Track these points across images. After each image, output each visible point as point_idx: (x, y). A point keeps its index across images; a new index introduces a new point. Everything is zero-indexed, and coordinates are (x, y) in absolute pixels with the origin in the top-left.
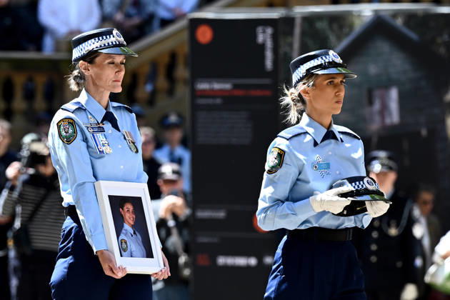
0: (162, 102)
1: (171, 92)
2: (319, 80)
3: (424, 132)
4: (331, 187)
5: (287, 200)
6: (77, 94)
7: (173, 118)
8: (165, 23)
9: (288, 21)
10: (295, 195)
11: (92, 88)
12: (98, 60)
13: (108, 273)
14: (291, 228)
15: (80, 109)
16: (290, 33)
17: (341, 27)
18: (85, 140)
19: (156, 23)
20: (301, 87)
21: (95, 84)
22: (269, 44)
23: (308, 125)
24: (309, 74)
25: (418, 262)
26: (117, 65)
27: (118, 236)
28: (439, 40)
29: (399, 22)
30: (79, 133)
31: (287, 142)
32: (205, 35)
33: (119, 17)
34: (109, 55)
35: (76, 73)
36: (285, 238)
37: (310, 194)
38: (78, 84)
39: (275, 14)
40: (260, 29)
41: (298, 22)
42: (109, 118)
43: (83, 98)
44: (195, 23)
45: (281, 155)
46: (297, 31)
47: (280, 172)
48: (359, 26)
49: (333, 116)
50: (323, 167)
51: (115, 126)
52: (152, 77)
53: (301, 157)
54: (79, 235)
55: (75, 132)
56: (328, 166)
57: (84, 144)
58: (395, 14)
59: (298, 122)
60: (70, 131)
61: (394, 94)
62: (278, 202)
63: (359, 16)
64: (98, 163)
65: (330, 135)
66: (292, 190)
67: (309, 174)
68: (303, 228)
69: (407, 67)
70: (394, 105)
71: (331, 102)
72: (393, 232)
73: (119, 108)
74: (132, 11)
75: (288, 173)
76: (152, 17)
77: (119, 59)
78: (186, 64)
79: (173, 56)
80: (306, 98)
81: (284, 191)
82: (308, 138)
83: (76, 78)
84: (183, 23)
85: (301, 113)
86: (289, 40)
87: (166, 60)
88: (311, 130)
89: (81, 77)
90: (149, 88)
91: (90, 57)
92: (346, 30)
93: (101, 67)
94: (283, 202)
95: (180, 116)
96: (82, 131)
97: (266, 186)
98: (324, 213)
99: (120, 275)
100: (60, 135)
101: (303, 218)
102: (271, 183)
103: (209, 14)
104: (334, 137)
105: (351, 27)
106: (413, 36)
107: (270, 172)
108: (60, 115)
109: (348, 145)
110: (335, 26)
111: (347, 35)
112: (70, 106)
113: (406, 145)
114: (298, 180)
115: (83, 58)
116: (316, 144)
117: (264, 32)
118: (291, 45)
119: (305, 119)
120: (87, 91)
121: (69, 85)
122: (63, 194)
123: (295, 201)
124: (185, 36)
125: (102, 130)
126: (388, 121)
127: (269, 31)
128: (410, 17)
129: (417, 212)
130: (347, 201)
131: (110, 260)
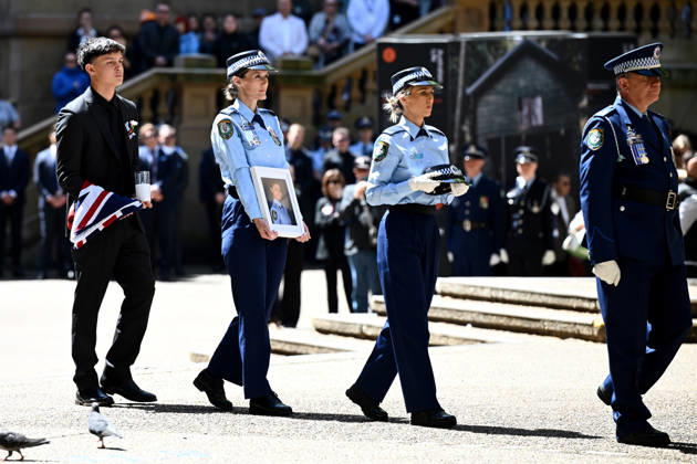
0: (356, 109)
1: (362, 101)
2: (414, 91)
3: (563, 132)
4: (424, 173)
5: (390, 182)
6: (232, 102)
7: (366, 121)
8: (358, 46)
9: (456, 45)
10: (396, 179)
11: (243, 97)
12: (247, 75)
13: (264, 236)
14: (393, 203)
15: (235, 113)
16: (457, 53)
17: (497, 49)
18: (240, 136)
19: (351, 47)
20: (400, 96)
21: (246, 94)
22: (440, 63)
23: (406, 125)
24: (406, 86)
25: (556, 233)
26: (262, 79)
27: (270, 208)
28: (574, 59)
29: (543, 45)
30: (235, 132)
31: (390, 137)
32: (390, 56)
33: (322, 41)
34: (256, 71)
35: (230, 86)
36: (387, 212)
37: (408, 178)
38: (232, 95)
39: (445, 39)
40: (433, 51)
41: (463, 46)
42: (257, 119)
43: (236, 105)
44: (383, 46)
45: (386, 147)
46: (463, 52)
47: (384, 160)
48: (511, 48)
49: (425, 119)
50: (419, 156)
51: (263, 126)
52: (348, 89)
53: (401, 149)
54: (240, 208)
55: (232, 130)
56: (421, 156)
57: (239, 139)
58: (540, 39)
59: (398, 121)
60: (228, 129)
61: (539, 101)
62: (383, 183)
63: (512, 41)
64: (251, 154)
65: (422, 133)
66: (393, 174)
67: (408, 162)
68: (403, 203)
69: (550, 81)
70: (539, 111)
71: (424, 107)
72: (536, 209)
73: (264, 112)
74: (333, 37)
75: (391, 160)
76: (347, 42)
77: (263, 74)
78: (375, 79)
79: (364, 73)
80: (403, 104)
81: (387, 174)
82: (406, 135)
83: (230, 90)
84: (372, 47)
85: (400, 115)
86: (456, 59)
87: (359, 75)
88: (407, 129)
89: (235, 89)
90: (345, 97)
91: (241, 73)
92: (501, 52)
93: (250, 80)
94: (386, 184)
95: (371, 119)
96: (237, 129)
97: (374, 171)
98: (419, 193)
99: (273, 237)
100: (220, 133)
101: (403, 195)
102: (377, 168)
103: (393, 39)
104: (426, 135)
105: (505, 49)
106: (553, 55)
107: (376, 160)
108: (220, 117)
109: (435, 140)
110: (493, 49)
111: (503, 55)
112: (228, 110)
113: (548, 142)
114: (398, 166)
115: (236, 74)
116: (412, 139)
117: (437, 53)
118: (457, 64)
119: (403, 119)
120: (239, 99)
121: (225, 96)
122: (224, 179)
123: (396, 182)
124: (374, 56)
125: (252, 128)
126: (534, 123)
127: (441, 52)
128: (551, 41)
129: (554, 194)
130: (437, 183)
131: (265, 226)
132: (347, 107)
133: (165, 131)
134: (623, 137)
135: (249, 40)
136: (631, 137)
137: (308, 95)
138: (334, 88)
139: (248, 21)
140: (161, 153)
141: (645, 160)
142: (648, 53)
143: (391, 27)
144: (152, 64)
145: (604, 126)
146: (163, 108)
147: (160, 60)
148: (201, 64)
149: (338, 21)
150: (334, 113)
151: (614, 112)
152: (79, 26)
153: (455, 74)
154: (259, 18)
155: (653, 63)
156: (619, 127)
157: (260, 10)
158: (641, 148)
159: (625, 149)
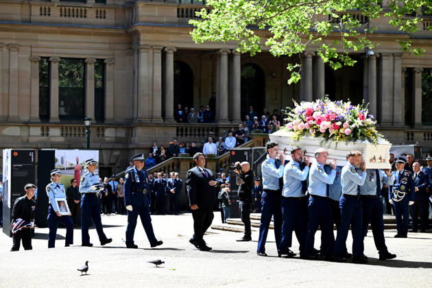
10: (87, 186)
16: (251, 153)
32: (233, 153)
36: (84, 194)
39: (249, 149)
41: (253, 150)
46: (253, 152)
47: (83, 182)
53: (88, 179)
62: (83, 187)
97: (81, 185)
101: (88, 191)
114: (87, 183)
132: (225, 167)
133: (176, 174)
134: (134, 175)
135: (200, 149)
136: (136, 175)
137: (214, 164)
138: (222, 162)
139: (199, 144)
140: (176, 180)
141: (139, 181)
142: (141, 156)
143: (237, 146)
144: (172, 156)
145: (129, 173)
146: (175, 168)
147: (175, 155)
148: (185, 156)
149: (223, 144)
150: (222, 169)
151: (133, 170)
152: (153, 146)
153: (251, 158)
154: (203, 144)
155: (142, 158)
156: (134, 173)
157: (203, 141)
158: (138, 178)
159: (134, 179)
